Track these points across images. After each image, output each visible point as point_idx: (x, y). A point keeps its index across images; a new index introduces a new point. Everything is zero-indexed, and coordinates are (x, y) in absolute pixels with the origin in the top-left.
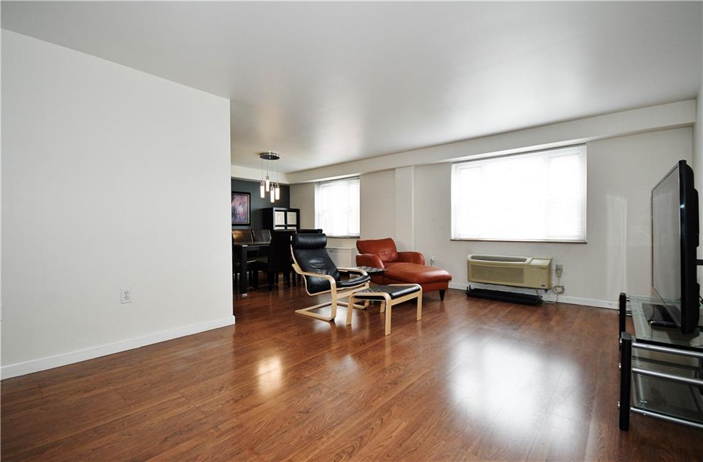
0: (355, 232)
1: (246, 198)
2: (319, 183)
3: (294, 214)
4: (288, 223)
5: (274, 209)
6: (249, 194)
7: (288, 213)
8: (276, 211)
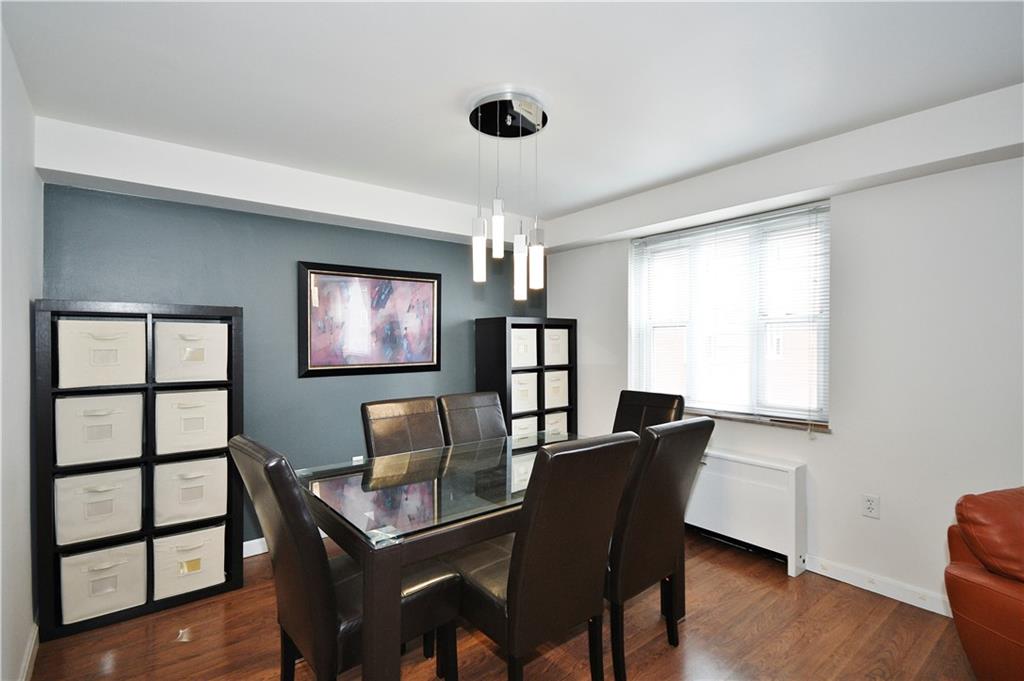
0: (806, 406)
1: (428, 289)
2: (644, 241)
3: (562, 334)
4: (548, 362)
5: (510, 321)
6: (437, 277)
7: (547, 332)
8: (514, 326)
